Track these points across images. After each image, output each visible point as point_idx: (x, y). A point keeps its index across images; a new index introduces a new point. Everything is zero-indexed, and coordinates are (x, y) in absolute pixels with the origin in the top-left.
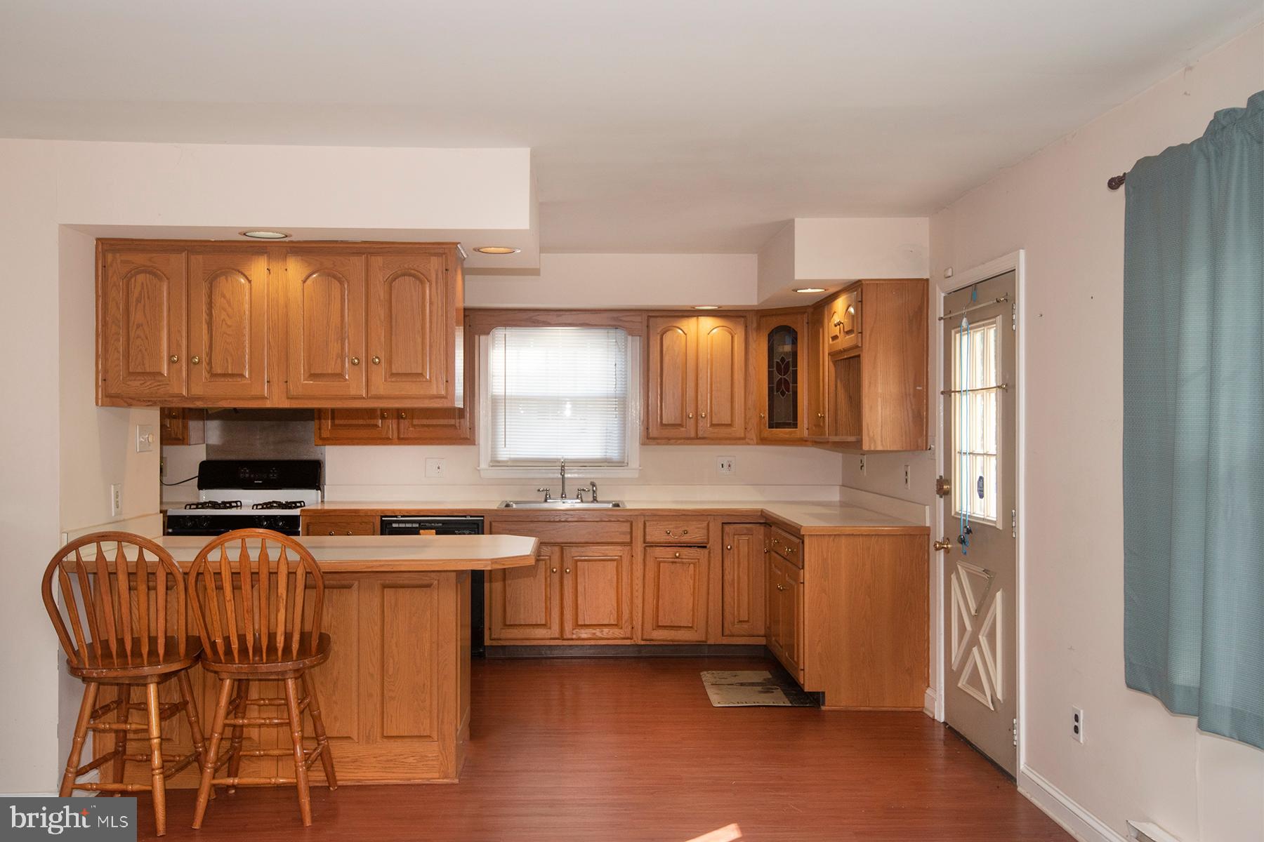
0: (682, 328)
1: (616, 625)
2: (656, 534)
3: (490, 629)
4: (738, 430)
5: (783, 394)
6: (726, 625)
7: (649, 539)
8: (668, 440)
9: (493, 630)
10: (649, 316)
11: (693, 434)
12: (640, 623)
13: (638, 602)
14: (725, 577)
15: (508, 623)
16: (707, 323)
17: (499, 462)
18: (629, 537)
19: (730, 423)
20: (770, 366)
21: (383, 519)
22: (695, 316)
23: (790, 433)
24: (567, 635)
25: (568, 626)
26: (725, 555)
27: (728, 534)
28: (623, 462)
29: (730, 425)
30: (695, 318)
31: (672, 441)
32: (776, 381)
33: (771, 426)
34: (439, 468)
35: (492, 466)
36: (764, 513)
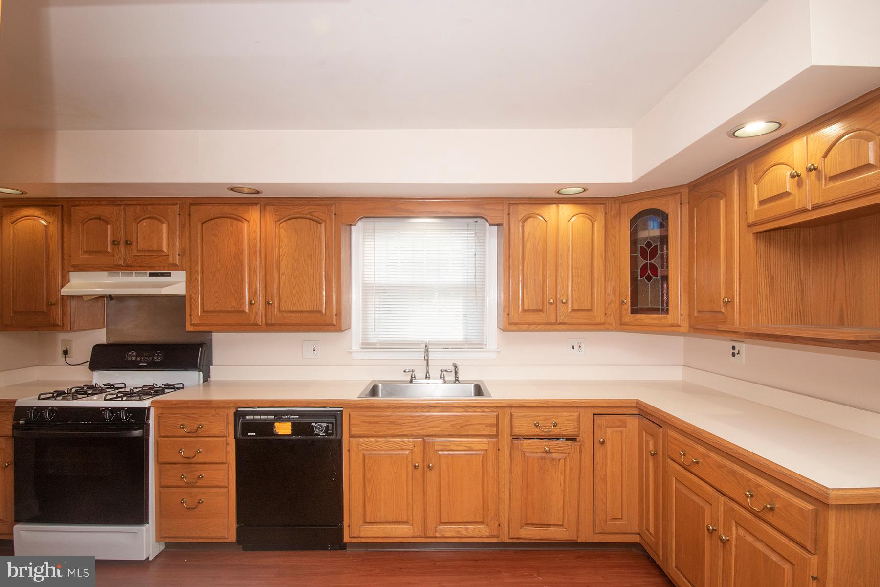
0: (542, 215)
1: (482, 522)
2: (523, 426)
3: (349, 526)
4: (598, 315)
5: (649, 279)
6: (597, 523)
7: (516, 431)
8: (530, 326)
9: (352, 527)
10: (510, 204)
11: (553, 321)
12: (507, 520)
13: (505, 496)
14: (596, 472)
15: (368, 521)
16: (566, 210)
17: (369, 344)
18: (495, 429)
19: (590, 308)
20: (633, 250)
21: (239, 409)
22: (555, 204)
23: (660, 319)
24: (430, 533)
25: (431, 523)
26: (596, 449)
27: (600, 426)
28: (482, 344)
29: (591, 310)
30: (554, 206)
31: (533, 327)
32: (640, 264)
33: (633, 311)
34: (314, 350)
35: (363, 348)
36: (640, 405)
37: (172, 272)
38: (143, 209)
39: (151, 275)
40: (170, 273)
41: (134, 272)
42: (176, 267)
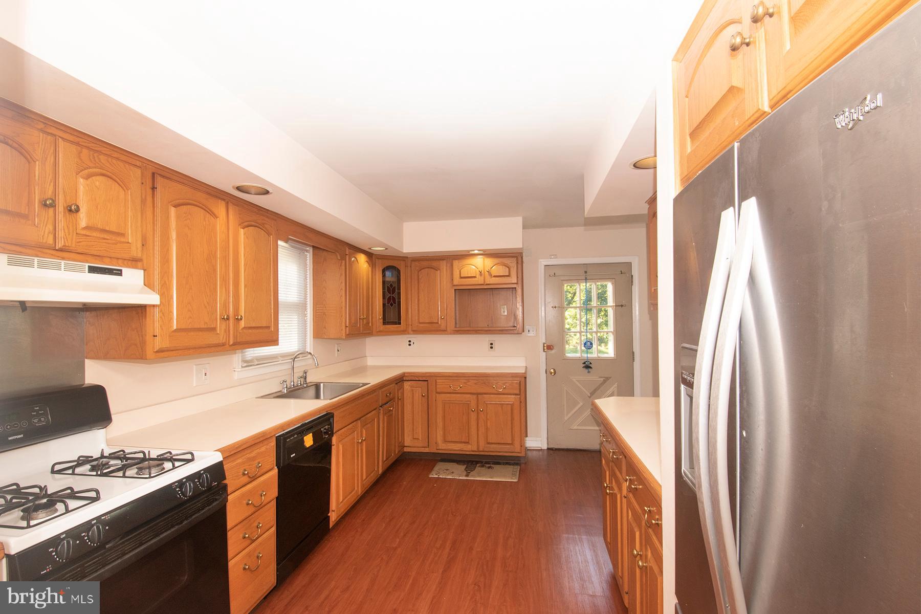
1: (374, 469)
5: (392, 305)
8: (353, 335)
11: (361, 330)
12: (381, 462)
17: (248, 361)
20: (384, 288)
23: (397, 327)
27: (398, 390)
29: (369, 323)
32: (387, 296)
33: (384, 323)
34: (206, 375)
35: (244, 367)
36: (397, 380)
37: (125, 270)
38: (94, 158)
39: (92, 270)
40: (121, 271)
41: (63, 262)
42: (134, 262)
